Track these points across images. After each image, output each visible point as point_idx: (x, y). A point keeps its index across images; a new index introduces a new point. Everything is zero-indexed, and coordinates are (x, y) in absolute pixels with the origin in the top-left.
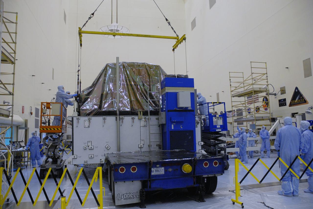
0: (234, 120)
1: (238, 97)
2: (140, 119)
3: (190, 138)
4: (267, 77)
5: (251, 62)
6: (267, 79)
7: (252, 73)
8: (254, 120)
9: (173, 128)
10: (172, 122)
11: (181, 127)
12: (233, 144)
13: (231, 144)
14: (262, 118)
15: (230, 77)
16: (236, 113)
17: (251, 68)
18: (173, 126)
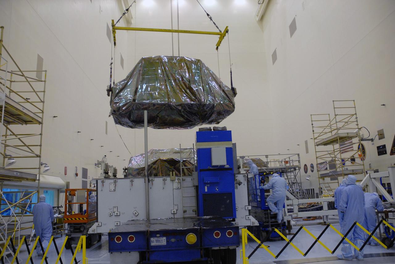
0: (319, 175)
1: (323, 146)
2: (173, 180)
3: (228, 201)
4: (357, 118)
5: (333, 101)
6: (357, 121)
7: (336, 115)
8: (342, 174)
9: (206, 190)
10: (205, 184)
11: (217, 189)
12: (316, 206)
13: (314, 206)
14: (353, 172)
15: (312, 121)
16: (328, 165)
17: (334, 108)
18: (206, 188)
